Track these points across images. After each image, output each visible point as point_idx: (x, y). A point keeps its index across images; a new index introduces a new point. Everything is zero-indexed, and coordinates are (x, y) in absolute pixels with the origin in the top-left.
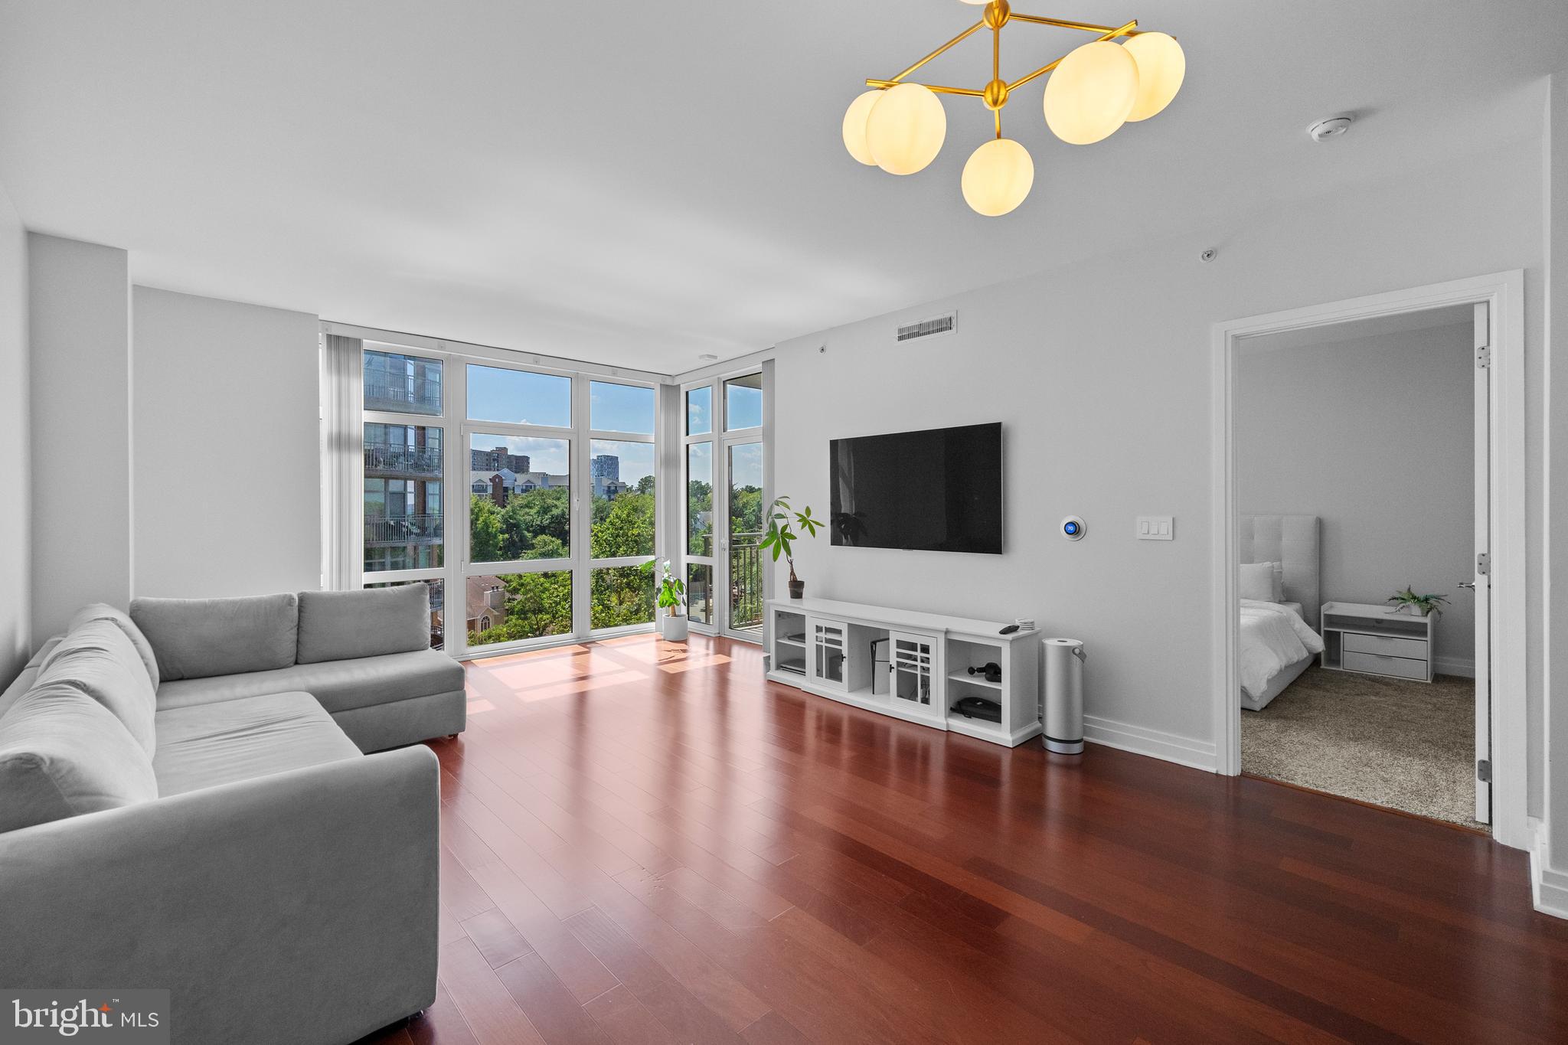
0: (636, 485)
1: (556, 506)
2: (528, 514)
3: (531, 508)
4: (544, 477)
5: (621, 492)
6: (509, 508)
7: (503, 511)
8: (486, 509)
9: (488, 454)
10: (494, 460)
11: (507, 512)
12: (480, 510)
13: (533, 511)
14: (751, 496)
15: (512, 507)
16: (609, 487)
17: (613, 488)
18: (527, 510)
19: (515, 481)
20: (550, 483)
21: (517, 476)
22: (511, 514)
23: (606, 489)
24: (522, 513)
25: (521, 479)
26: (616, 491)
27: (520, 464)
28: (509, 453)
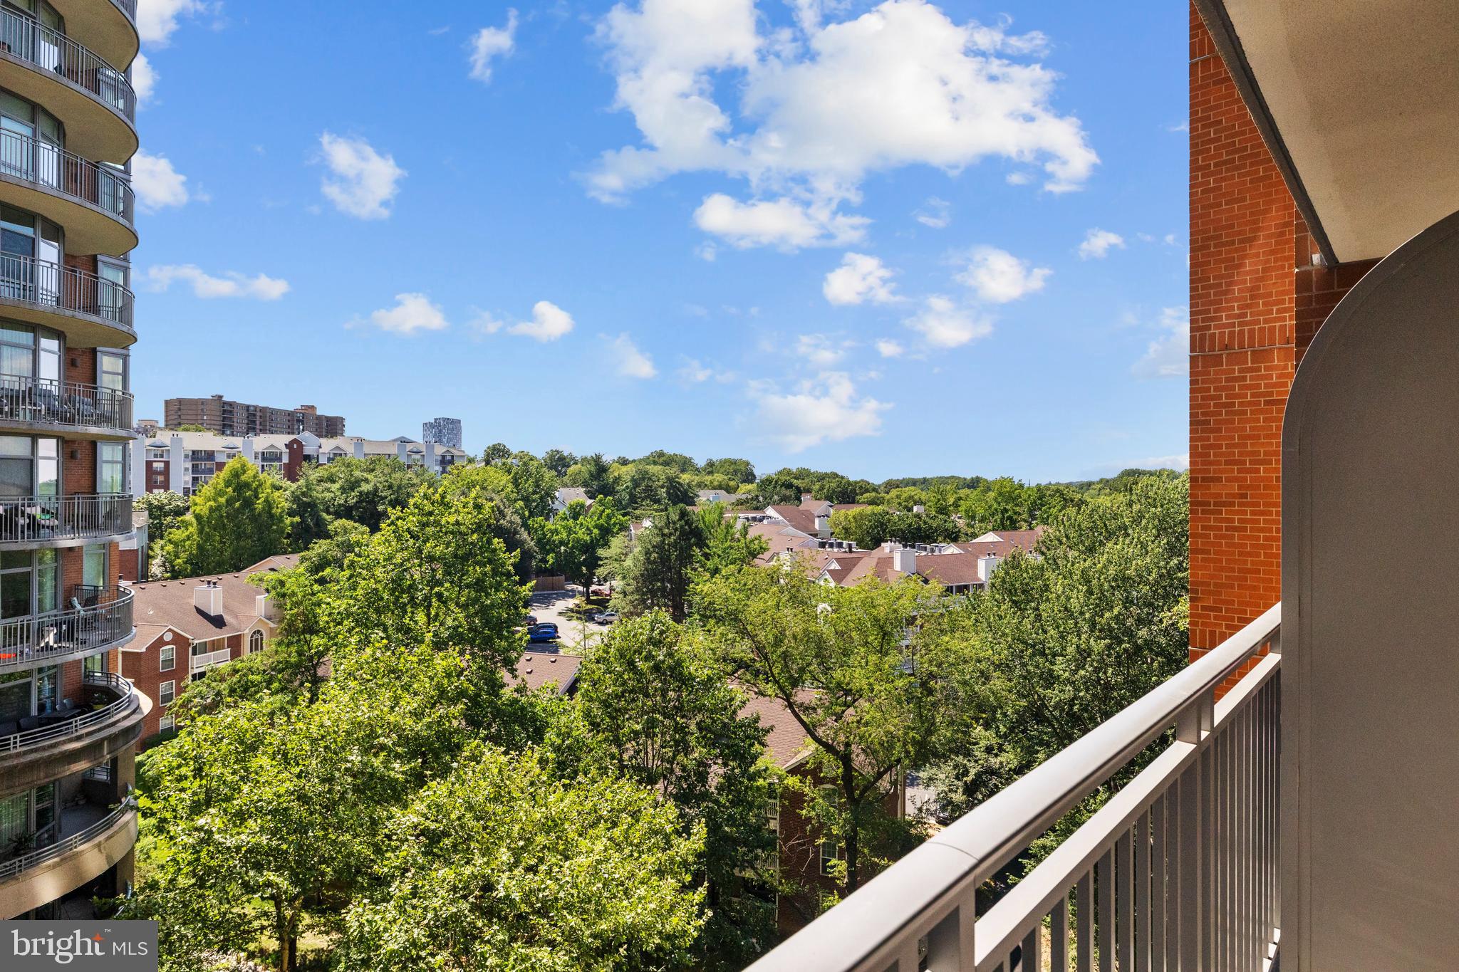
0: (481, 455)
1: (367, 481)
2: (328, 490)
3: (334, 482)
4: (359, 442)
5: (458, 463)
6: (302, 482)
7: (294, 486)
8: (268, 483)
9: (290, 414)
10: (298, 421)
11: (299, 487)
12: (260, 485)
13: (337, 486)
14: (624, 469)
15: (307, 480)
16: (443, 457)
17: (448, 458)
18: (328, 485)
19: (320, 447)
20: (367, 449)
21: (323, 441)
22: (304, 489)
23: (440, 458)
24: (319, 489)
25: (328, 445)
26: (451, 462)
27: (331, 427)
28: (319, 413)
